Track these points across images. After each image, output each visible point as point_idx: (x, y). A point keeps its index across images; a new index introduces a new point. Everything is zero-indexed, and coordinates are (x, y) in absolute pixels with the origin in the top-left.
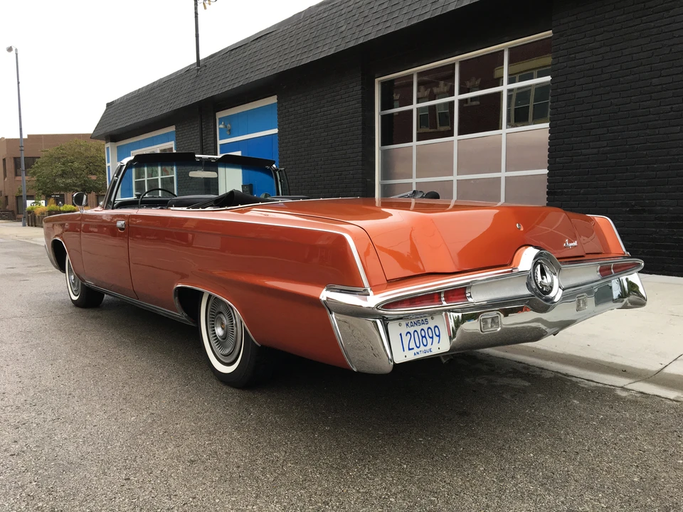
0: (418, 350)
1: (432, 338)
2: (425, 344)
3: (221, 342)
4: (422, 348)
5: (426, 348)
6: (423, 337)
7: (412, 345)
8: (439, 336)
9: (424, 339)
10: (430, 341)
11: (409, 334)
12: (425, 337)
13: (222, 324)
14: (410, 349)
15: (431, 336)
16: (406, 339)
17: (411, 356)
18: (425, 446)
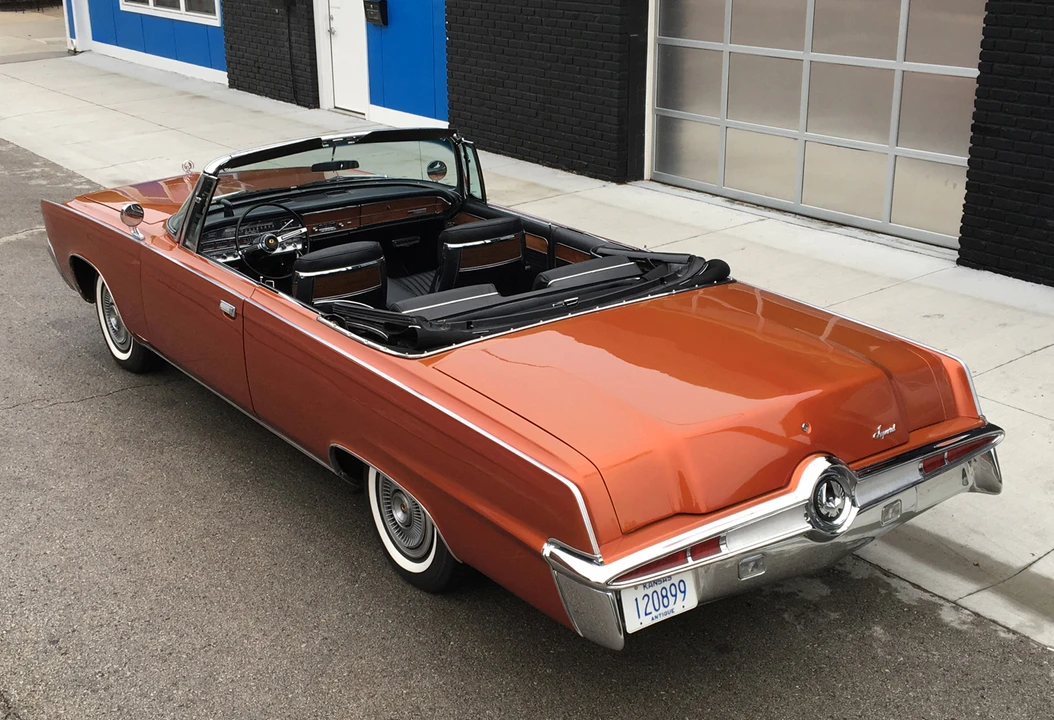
0: (657, 613)
1: (675, 596)
2: (666, 604)
3: (404, 530)
4: (662, 610)
5: (666, 610)
6: (663, 597)
7: (650, 609)
8: (684, 592)
9: (665, 599)
10: (672, 599)
11: (646, 598)
12: (666, 596)
13: (403, 506)
14: (646, 614)
15: (674, 593)
16: (642, 604)
17: (647, 622)
18: (666, 704)
